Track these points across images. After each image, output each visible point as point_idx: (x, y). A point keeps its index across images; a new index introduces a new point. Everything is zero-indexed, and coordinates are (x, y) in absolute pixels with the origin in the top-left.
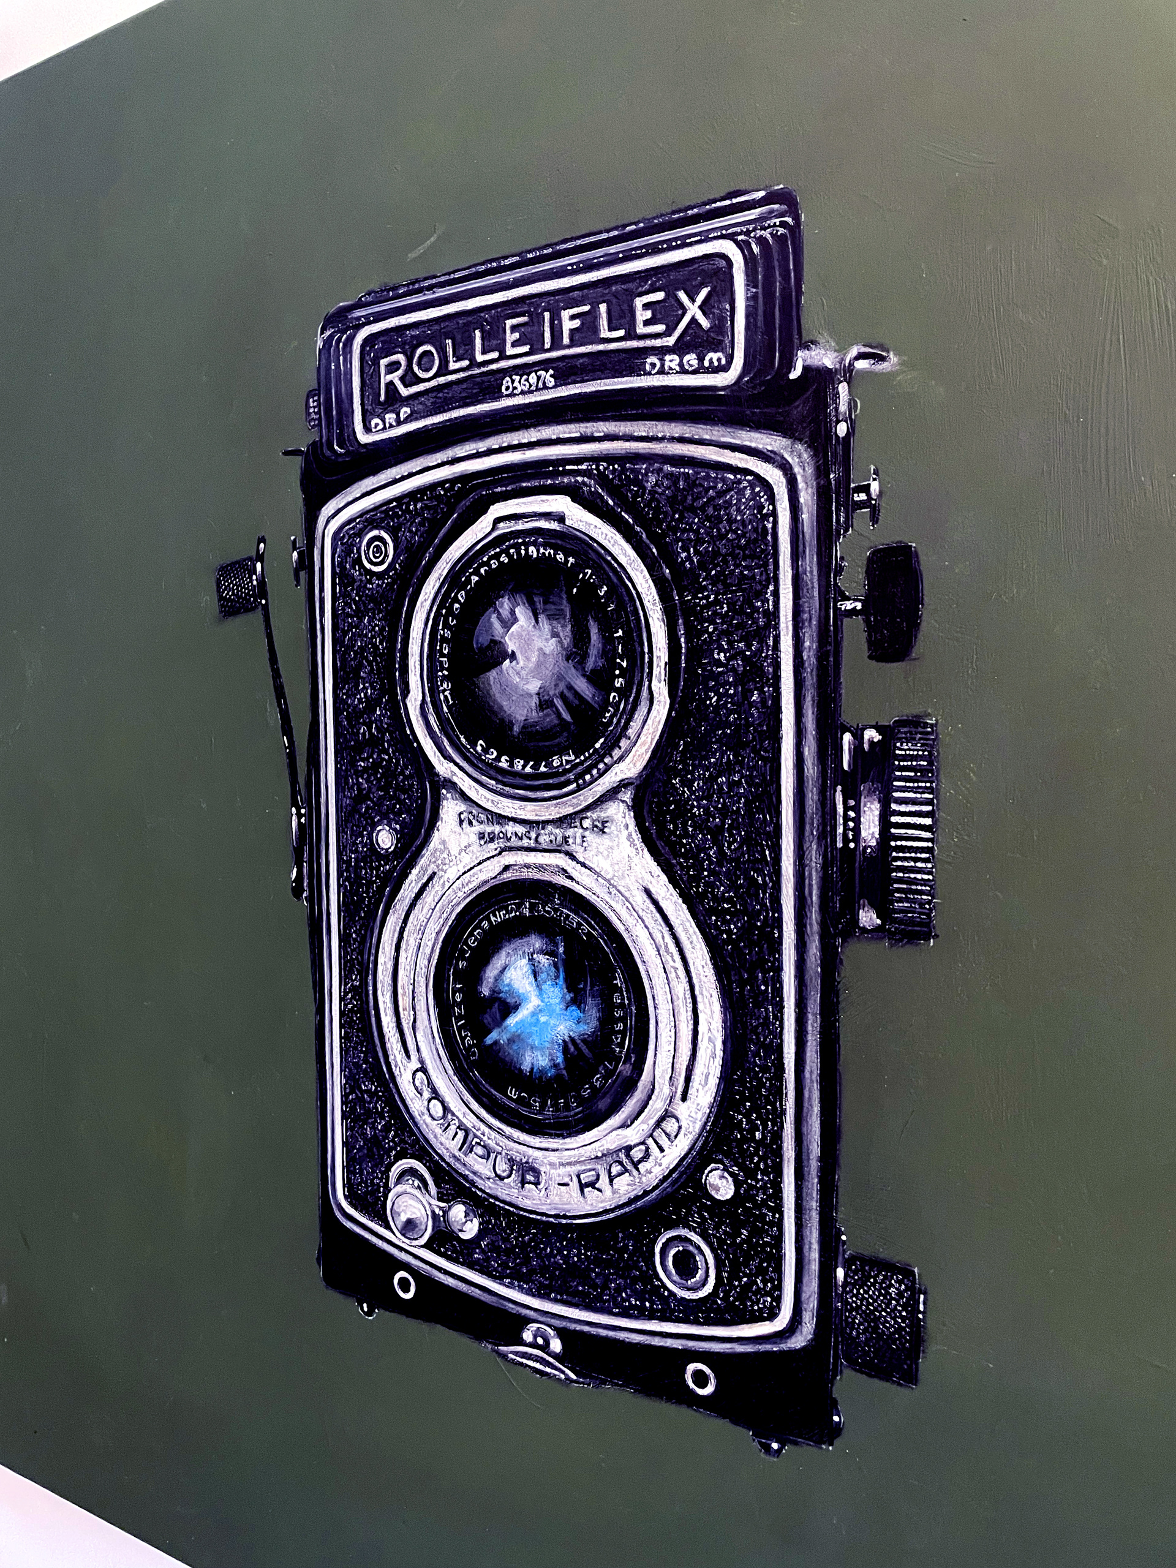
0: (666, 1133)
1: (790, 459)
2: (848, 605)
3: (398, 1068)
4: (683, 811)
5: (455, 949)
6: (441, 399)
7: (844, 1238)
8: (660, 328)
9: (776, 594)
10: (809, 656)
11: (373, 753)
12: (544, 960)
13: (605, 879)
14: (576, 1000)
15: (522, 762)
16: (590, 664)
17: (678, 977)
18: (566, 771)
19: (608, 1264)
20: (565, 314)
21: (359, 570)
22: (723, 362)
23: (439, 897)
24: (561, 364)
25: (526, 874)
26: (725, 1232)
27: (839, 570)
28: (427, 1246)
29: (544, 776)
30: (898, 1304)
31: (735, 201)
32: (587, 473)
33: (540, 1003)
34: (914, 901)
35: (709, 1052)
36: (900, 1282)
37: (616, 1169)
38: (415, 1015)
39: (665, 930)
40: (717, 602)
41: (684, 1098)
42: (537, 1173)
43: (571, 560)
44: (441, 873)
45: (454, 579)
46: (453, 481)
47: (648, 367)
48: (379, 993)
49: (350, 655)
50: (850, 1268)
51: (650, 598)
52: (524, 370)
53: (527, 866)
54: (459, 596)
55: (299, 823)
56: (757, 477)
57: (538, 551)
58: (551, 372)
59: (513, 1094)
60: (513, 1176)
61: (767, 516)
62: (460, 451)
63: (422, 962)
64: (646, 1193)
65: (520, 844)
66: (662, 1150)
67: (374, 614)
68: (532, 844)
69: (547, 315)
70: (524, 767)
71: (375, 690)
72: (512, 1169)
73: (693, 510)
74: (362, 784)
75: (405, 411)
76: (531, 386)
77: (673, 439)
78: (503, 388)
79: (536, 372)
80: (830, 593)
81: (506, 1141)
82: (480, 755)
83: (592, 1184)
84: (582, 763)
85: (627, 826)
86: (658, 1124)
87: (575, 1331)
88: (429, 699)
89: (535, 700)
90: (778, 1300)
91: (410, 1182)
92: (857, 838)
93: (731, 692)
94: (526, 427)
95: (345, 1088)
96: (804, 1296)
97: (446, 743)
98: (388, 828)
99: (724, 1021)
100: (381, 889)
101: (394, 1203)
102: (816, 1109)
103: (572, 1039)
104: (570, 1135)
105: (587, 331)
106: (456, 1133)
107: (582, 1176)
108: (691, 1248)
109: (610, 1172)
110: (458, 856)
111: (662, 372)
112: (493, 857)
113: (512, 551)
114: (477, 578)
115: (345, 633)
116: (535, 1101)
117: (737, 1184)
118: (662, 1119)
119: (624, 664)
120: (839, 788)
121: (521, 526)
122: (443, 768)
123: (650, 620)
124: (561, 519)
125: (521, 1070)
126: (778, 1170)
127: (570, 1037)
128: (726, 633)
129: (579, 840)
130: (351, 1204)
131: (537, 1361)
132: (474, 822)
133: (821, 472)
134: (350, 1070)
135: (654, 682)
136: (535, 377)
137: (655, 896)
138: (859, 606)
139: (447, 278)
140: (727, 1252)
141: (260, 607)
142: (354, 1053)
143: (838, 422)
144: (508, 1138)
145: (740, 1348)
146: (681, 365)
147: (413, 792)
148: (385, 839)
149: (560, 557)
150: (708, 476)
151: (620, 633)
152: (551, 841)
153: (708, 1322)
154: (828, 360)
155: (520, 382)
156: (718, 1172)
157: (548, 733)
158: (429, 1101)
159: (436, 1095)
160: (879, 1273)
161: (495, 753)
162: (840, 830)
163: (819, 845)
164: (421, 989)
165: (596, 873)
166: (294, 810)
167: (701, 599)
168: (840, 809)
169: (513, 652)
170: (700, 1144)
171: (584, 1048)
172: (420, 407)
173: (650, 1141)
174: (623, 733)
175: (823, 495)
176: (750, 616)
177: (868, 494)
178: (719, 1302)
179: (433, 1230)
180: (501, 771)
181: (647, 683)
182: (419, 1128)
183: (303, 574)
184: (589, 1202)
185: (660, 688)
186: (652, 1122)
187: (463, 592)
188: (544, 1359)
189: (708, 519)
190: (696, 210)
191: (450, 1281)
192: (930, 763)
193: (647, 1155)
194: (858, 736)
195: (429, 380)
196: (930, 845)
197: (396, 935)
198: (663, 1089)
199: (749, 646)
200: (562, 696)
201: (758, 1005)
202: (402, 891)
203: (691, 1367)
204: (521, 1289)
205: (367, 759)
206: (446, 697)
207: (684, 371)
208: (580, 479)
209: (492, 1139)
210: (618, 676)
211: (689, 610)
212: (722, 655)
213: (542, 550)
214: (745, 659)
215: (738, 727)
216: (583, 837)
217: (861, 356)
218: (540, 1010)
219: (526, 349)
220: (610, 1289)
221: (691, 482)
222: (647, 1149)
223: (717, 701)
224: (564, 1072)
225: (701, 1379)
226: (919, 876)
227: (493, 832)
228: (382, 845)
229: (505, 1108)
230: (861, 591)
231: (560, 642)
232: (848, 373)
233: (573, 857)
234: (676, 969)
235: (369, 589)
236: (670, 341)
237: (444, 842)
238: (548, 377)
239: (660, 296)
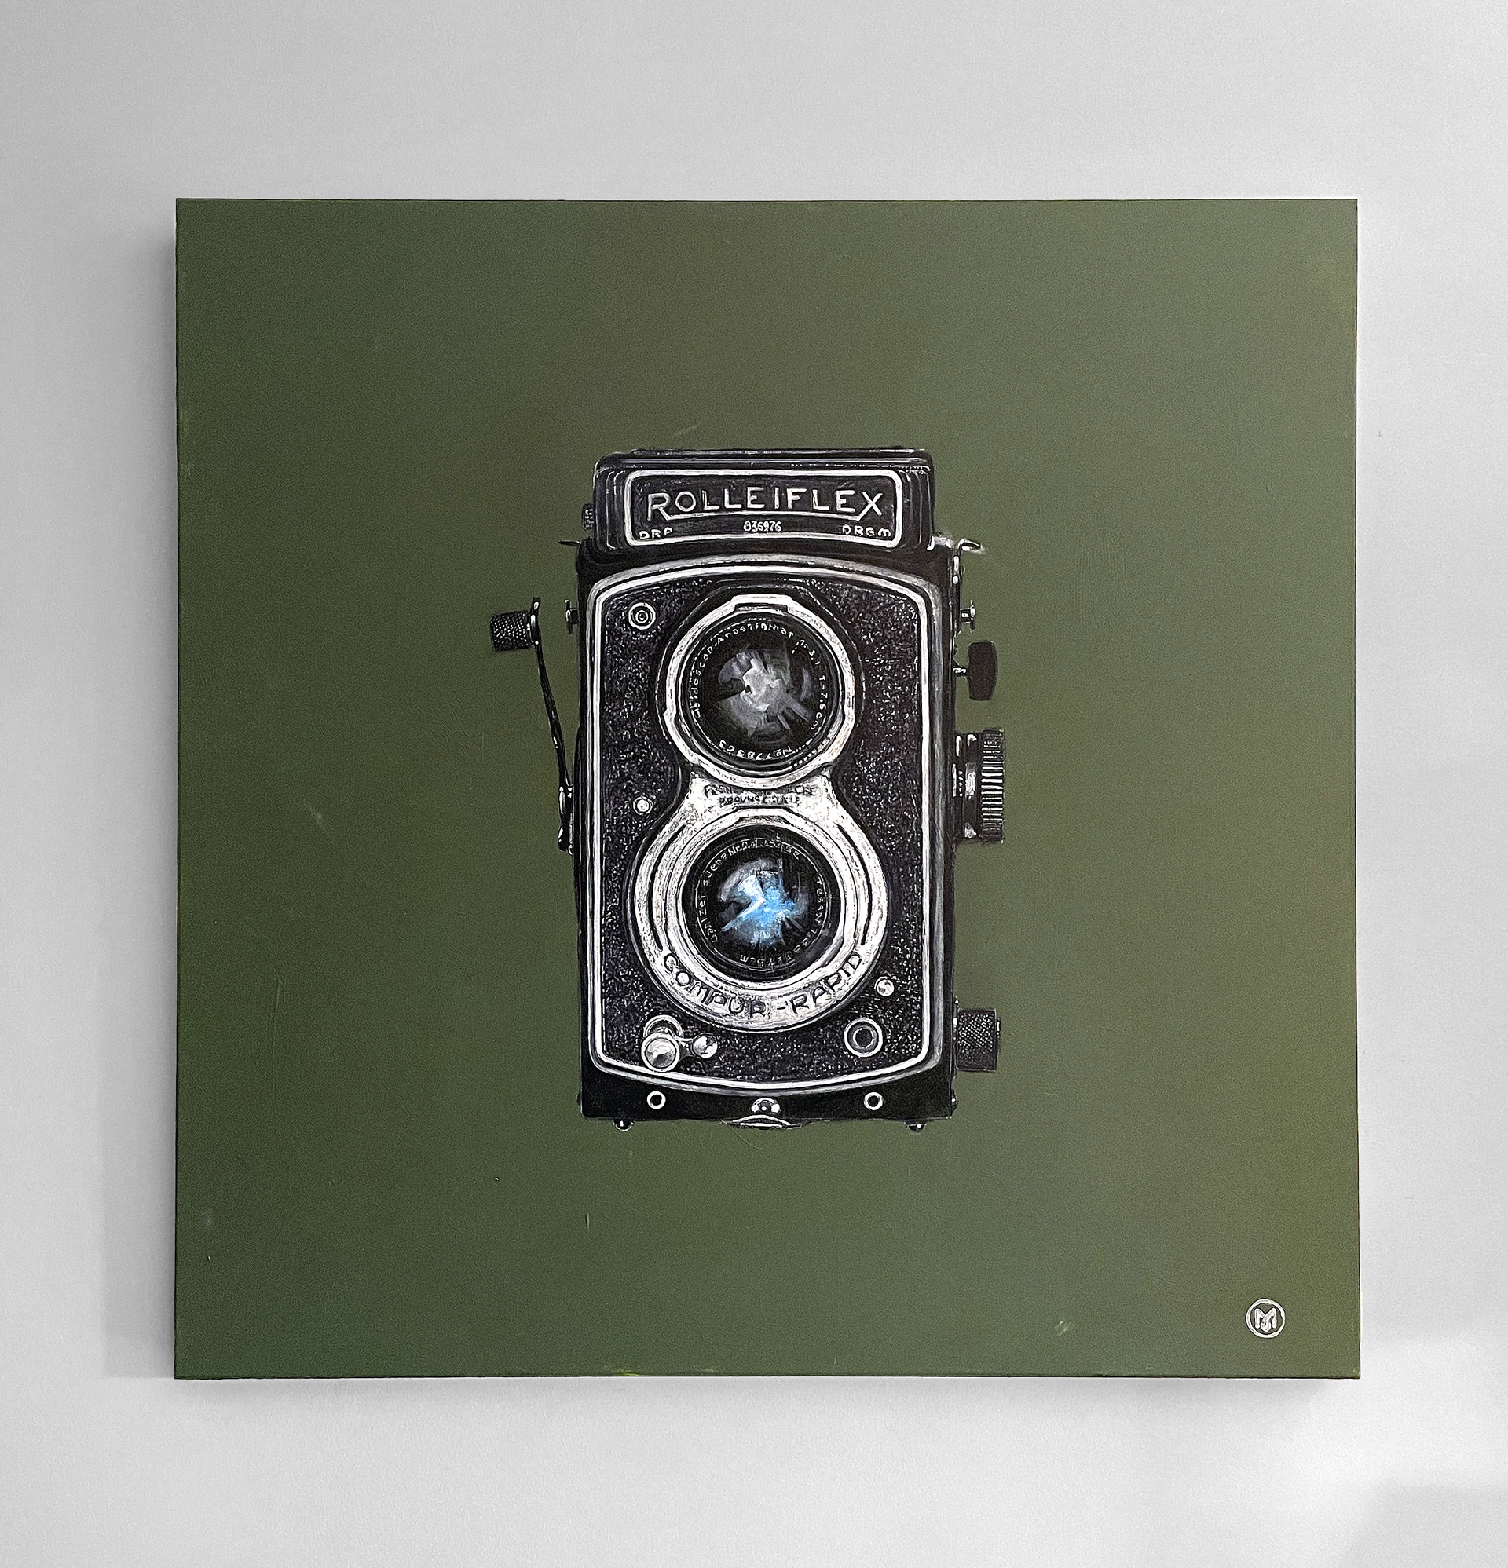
0: (851, 964)
1: (927, 592)
2: (959, 670)
3: (652, 957)
4: (863, 779)
5: (699, 873)
6: (695, 526)
7: (957, 1002)
8: (852, 510)
9: (919, 661)
10: (938, 696)
11: (634, 748)
12: (767, 874)
13: (812, 822)
14: (790, 893)
15: (754, 754)
16: (803, 695)
17: (859, 875)
18: (785, 759)
19: (813, 1050)
20: (790, 491)
21: (626, 627)
22: (890, 535)
23: (687, 841)
24: (785, 519)
25: (755, 822)
26: (889, 1014)
27: (954, 652)
28: (676, 1069)
29: (770, 762)
30: (986, 1030)
31: (897, 451)
32: (803, 584)
33: (765, 900)
34: (993, 822)
35: (879, 915)
36: (986, 1018)
37: (817, 993)
38: (666, 920)
39: (852, 849)
40: (884, 664)
41: (863, 943)
42: (761, 1005)
43: (791, 634)
44: (689, 826)
45: (704, 638)
46: (706, 578)
47: (844, 530)
48: (636, 909)
49: (616, 683)
50: (960, 1018)
51: (844, 659)
52: (760, 519)
53: (757, 817)
54: (708, 649)
55: (566, 798)
56: (908, 598)
57: (768, 627)
58: (779, 523)
59: (744, 959)
60: (744, 1010)
61: (914, 620)
62: (711, 560)
63: (673, 884)
64: (838, 1002)
65: (751, 804)
66: (848, 975)
67: (638, 657)
68: (760, 803)
69: (777, 489)
70: (755, 757)
71: (637, 707)
72: (743, 1006)
73: (871, 612)
74: (624, 769)
75: (667, 530)
76: (765, 528)
77: (859, 572)
78: (745, 527)
79: (769, 521)
80: (949, 664)
81: (739, 990)
82: (722, 749)
83: (801, 1005)
84: (797, 753)
85: (827, 790)
86: (846, 961)
87: (790, 1096)
88: (682, 714)
89: (763, 717)
90: (920, 1044)
91: (662, 1030)
92: (963, 791)
93: (894, 713)
94: (762, 552)
95: (605, 977)
96: (935, 1039)
97: (695, 741)
98: (645, 798)
99: (888, 896)
100: (638, 841)
101: (647, 1048)
102: (942, 936)
103: (788, 920)
104: (786, 978)
105: (804, 502)
106: (700, 991)
107: (794, 1001)
108: (868, 1028)
109: (814, 994)
110: (704, 814)
111: (852, 534)
112: (731, 813)
113: (749, 625)
114: (722, 640)
115: (612, 668)
116: (760, 961)
117: (896, 986)
118: (849, 957)
119: (826, 697)
120: (954, 765)
121: (755, 610)
122: (692, 758)
123: (843, 671)
124: (784, 608)
125: (750, 944)
126: (921, 975)
127: (786, 918)
128: (891, 681)
129: (794, 800)
130: (610, 1056)
131: (761, 1122)
132: (717, 792)
133: (944, 600)
134: (610, 964)
135: (846, 706)
136: (768, 526)
137: (845, 830)
138: (965, 671)
139: (704, 453)
140: (890, 1025)
141: (534, 646)
142: (613, 953)
143: (953, 576)
144: (739, 987)
145: (898, 1077)
146: (864, 531)
147: (667, 774)
148: (643, 806)
149: (784, 631)
150: (880, 596)
151: (824, 678)
152: (774, 801)
153: (878, 1067)
154: (949, 544)
155: (757, 525)
156: (885, 981)
157: (773, 736)
158: (678, 974)
159: (683, 969)
160: (976, 1016)
161: (734, 748)
162: (955, 787)
163: (943, 795)
164: (672, 901)
165: (805, 819)
166: (561, 788)
167: (875, 662)
168: (955, 776)
169: (748, 686)
170: (873, 968)
171: (797, 925)
172: (681, 529)
173: (841, 972)
174: (825, 736)
175: (945, 612)
176: (905, 673)
177: (969, 614)
178: (885, 1054)
179: (680, 1058)
180: (739, 759)
181: (841, 707)
182: (669, 994)
183: (575, 627)
184: (800, 1015)
185: (850, 712)
186: (842, 960)
187: (711, 648)
188: (766, 1119)
189: (880, 618)
190: (874, 451)
191: (695, 1088)
192: (1002, 752)
193: (839, 980)
194: (964, 738)
195: (687, 513)
196: (1001, 793)
197: (652, 868)
198: (849, 940)
199: (904, 690)
200: (783, 713)
201: (907, 885)
202: (657, 839)
203: (867, 1097)
204: (750, 1080)
205: (629, 752)
206: (695, 713)
207: (865, 536)
208: (798, 587)
209: (729, 991)
210: (822, 703)
211: (868, 668)
212: (888, 693)
213: (771, 626)
214: (901, 695)
215: (897, 733)
216: (797, 798)
217: (965, 544)
218: (765, 905)
219: (762, 506)
220: (814, 1064)
221: (870, 598)
222: (839, 976)
223: (885, 718)
224: (782, 940)
225: (873, 1101)
226: (996, 809)
227: (731, 798)
228: (641, 810)
229: (740, 970)
230: (967, 664)
231: (783, 682)
232: (959, 552)
233: (789, 810)
234: (858, 870)
235: (634, 641)
236: (858, 518)
237: (692, 806)
238: (777, 525)
239: (852, 492)
